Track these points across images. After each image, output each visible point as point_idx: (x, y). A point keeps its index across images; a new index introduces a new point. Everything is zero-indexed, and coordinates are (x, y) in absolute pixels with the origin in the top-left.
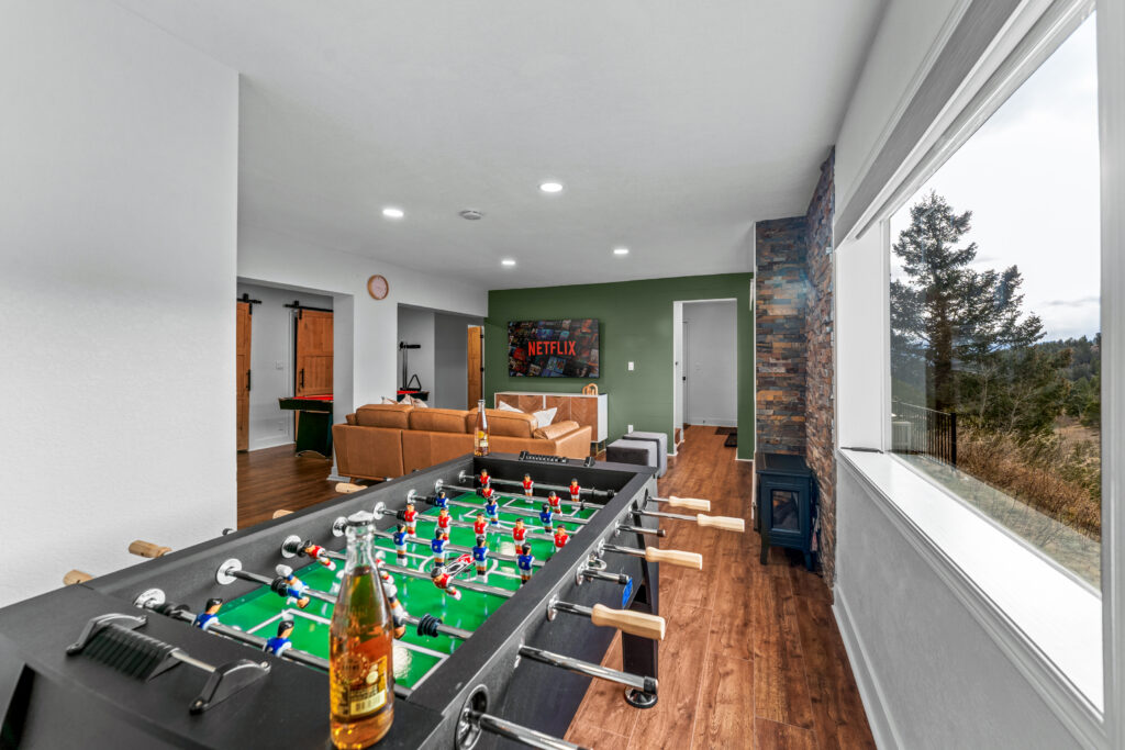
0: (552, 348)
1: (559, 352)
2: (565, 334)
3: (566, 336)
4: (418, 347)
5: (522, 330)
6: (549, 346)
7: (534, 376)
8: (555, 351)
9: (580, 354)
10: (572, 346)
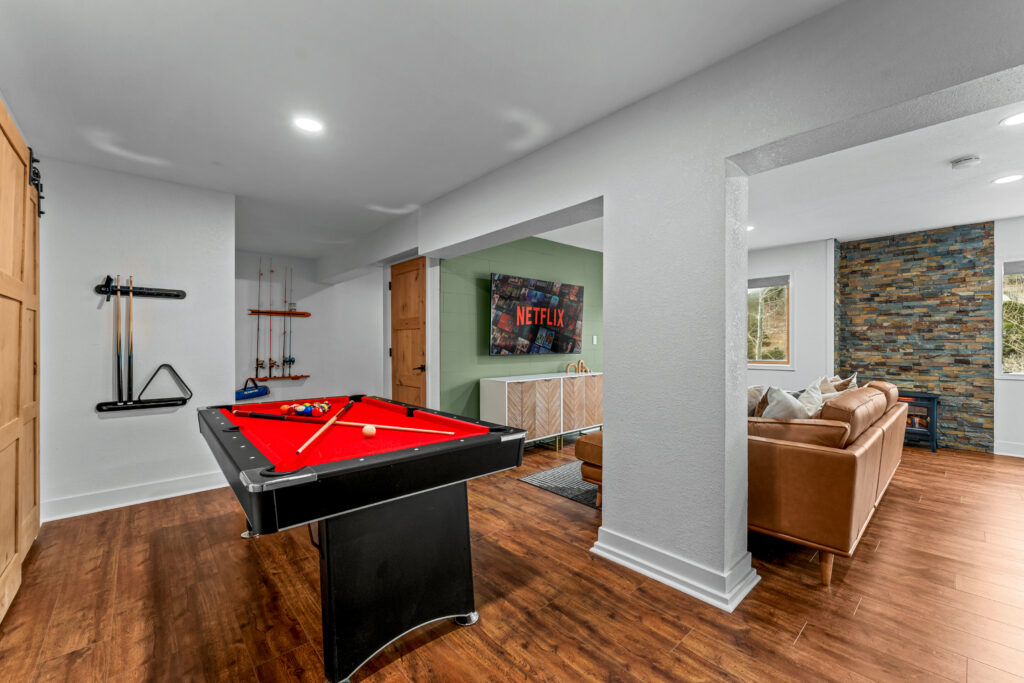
0: (543, 316)
1: (549, 323)
2: (555, 300)
3: (556, 303)
4: (179, 295)
5: (510, 289)
6: (539, 313)
7: (522, 353)
8: (545, 320)
9: (566, 326)
10: (561, 315)
